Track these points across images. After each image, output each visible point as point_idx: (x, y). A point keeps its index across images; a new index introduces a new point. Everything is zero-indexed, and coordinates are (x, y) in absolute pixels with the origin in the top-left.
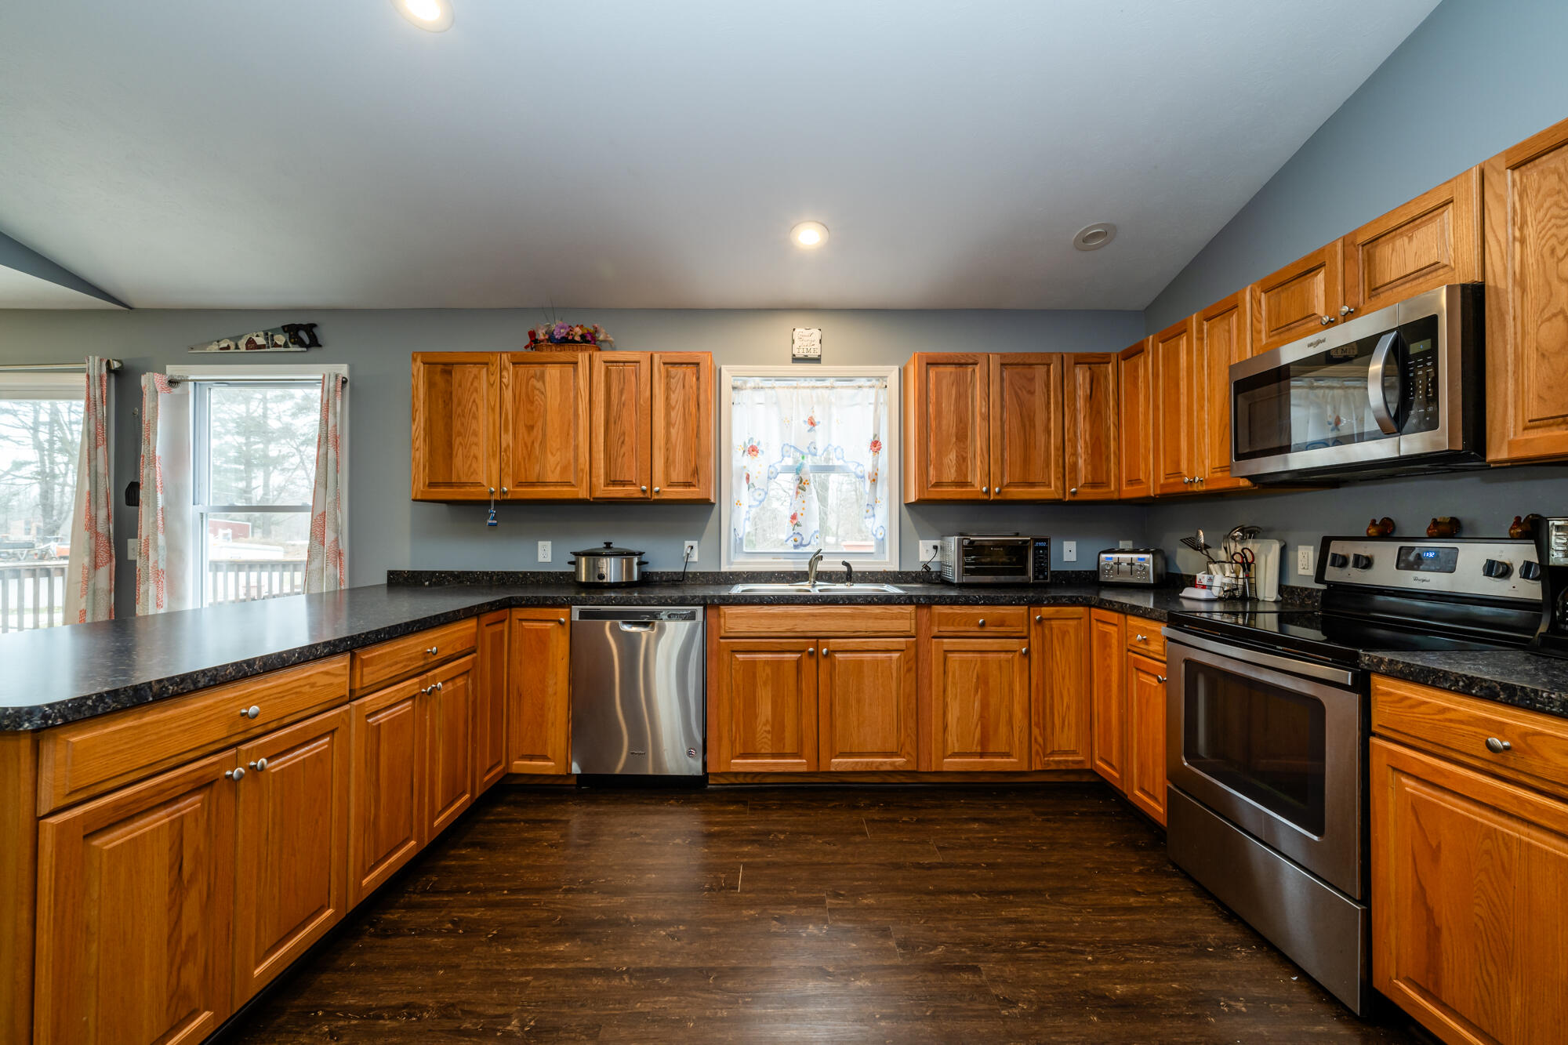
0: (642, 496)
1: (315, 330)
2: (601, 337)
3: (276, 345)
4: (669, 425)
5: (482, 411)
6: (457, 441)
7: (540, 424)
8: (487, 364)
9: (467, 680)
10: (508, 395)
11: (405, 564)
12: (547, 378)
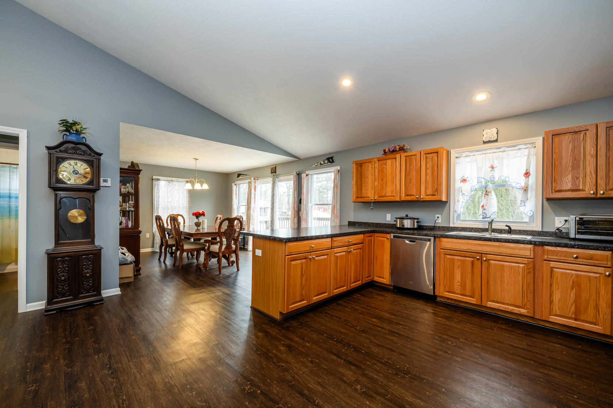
0: (417, 199)
1: (333, 158)
2: (405, 148)
3: (325, 163)
4: (426, 175)
5: (370, 176)
6: (363, 185)
7: (385, 178)
8: (371, 162)
9: (361, 251)
10: (377, 170)
11: (352, 220)
12: (387, 164)
